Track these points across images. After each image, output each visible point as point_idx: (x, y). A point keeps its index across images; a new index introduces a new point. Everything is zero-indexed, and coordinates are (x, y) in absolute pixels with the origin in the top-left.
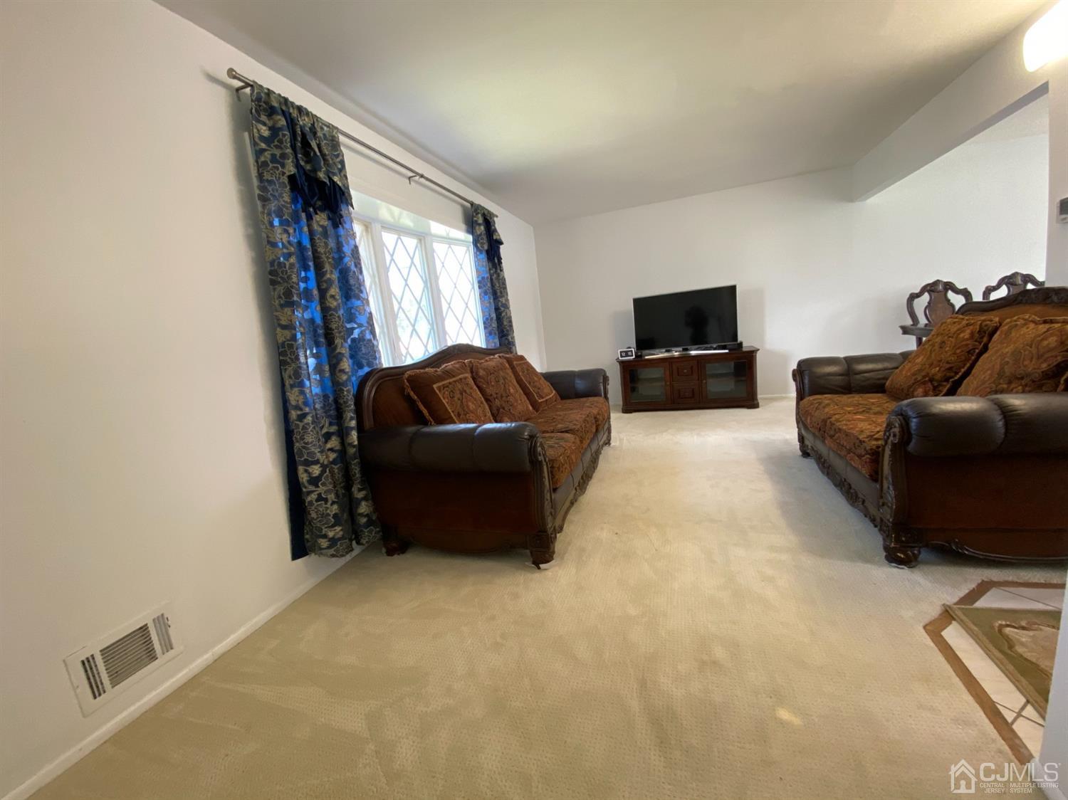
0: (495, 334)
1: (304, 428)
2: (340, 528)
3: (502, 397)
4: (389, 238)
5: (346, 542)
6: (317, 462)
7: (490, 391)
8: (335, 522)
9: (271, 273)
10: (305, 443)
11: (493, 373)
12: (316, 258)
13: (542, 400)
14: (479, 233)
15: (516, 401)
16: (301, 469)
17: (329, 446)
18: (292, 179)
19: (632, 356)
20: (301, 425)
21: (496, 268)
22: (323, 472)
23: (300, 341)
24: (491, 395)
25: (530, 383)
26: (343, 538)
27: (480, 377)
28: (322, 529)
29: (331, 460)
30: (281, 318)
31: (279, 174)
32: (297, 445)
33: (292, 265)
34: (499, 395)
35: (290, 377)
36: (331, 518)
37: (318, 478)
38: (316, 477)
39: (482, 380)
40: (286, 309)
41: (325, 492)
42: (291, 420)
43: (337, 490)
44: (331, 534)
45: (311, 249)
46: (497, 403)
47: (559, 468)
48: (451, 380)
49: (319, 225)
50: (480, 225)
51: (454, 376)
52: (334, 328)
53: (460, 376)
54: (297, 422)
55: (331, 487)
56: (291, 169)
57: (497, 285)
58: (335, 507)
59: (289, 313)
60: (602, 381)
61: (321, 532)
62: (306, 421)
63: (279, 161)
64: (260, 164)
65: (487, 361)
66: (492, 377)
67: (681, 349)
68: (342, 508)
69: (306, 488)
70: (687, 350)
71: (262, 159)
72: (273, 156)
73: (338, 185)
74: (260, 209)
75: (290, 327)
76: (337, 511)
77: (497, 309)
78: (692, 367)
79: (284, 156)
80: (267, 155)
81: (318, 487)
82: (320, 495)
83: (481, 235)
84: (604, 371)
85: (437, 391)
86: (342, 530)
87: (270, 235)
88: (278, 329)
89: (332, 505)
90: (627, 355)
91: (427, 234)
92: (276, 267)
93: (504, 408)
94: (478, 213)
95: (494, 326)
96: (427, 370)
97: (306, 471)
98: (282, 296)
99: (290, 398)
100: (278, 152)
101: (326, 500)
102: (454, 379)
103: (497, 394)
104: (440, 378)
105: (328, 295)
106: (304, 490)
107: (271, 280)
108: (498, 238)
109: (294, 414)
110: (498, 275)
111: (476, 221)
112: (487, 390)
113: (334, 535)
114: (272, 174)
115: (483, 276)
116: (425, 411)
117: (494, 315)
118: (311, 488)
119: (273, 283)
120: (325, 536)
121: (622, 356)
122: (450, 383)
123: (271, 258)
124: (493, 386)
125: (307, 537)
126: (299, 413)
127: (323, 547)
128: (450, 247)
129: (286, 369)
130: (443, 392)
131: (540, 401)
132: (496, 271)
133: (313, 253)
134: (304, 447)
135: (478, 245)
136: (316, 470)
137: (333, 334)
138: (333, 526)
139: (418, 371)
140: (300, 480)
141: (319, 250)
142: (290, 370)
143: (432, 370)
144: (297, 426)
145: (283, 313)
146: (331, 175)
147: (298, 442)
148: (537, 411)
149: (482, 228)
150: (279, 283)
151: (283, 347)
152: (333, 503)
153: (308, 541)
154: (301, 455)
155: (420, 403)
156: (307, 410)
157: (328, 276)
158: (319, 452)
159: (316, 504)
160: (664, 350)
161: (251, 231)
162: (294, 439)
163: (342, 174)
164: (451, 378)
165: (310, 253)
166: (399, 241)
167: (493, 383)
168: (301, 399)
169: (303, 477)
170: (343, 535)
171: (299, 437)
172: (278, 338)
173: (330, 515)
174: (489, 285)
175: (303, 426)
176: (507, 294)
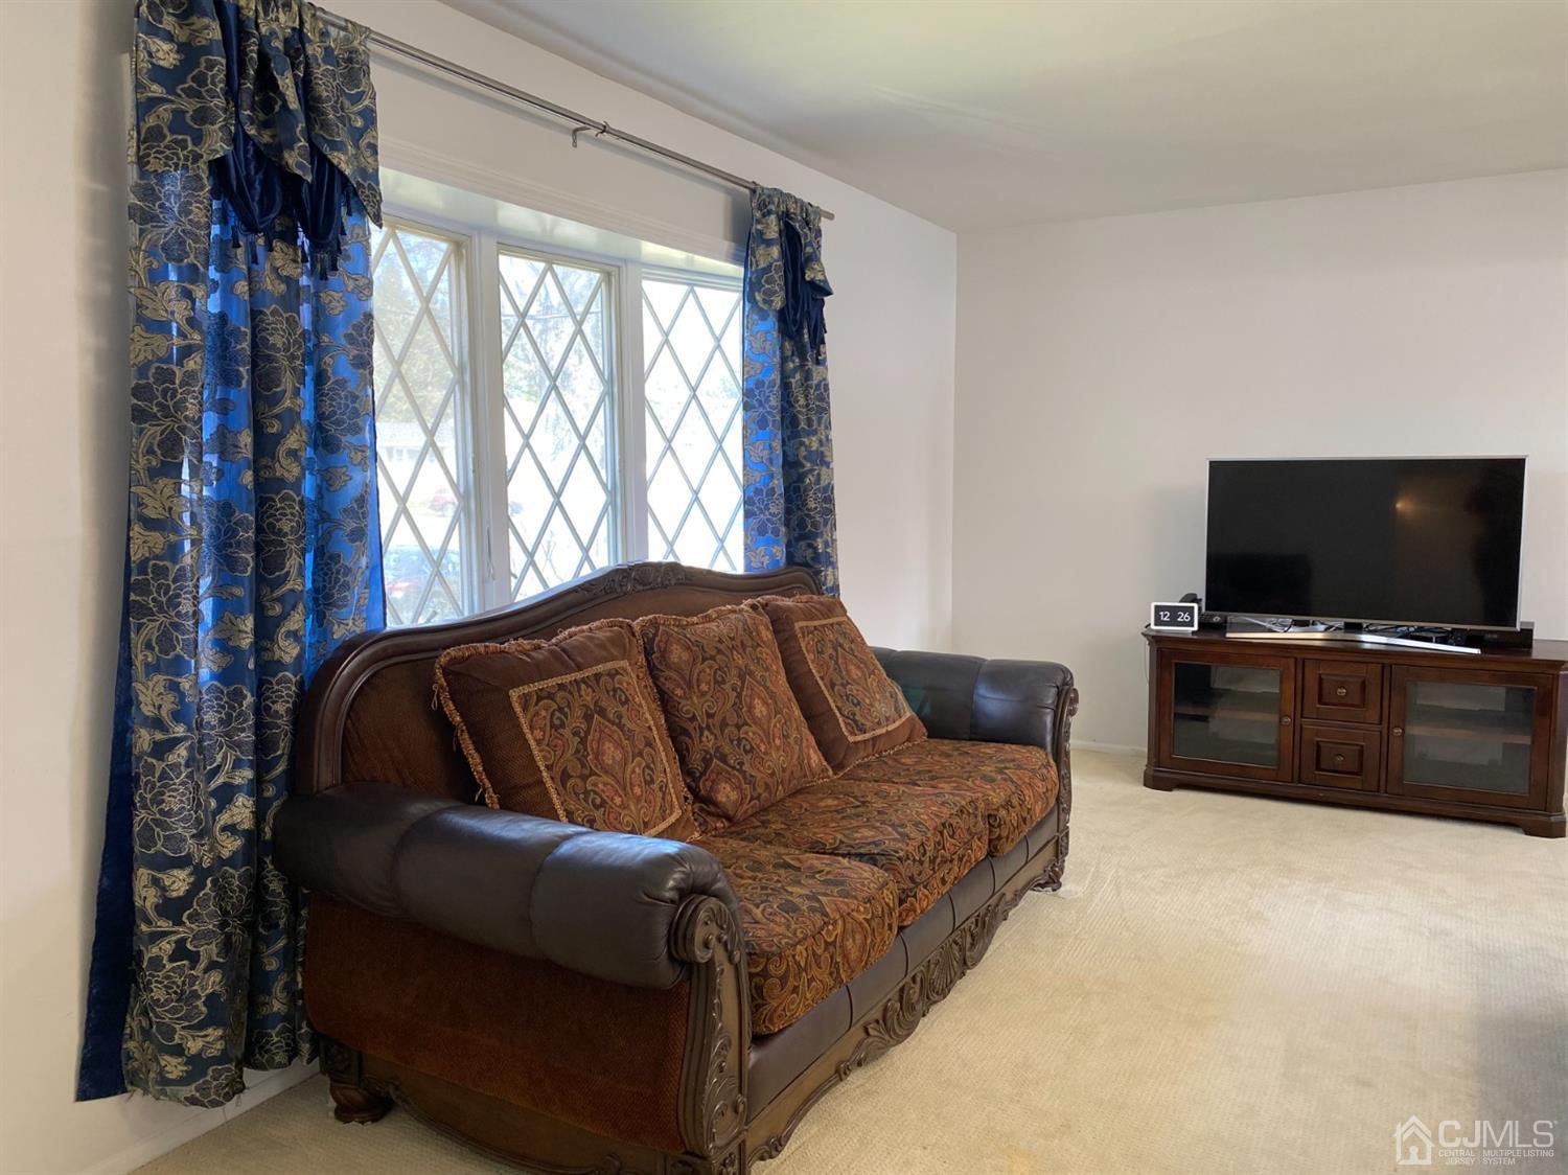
0: (776, 532)
1: (164, 776)
2: (220, 1032)
3: (724, 724)
4: (517, 272)
5: (229, 1070)
6: (182, 862)
7: (693, 705)
8: (209, 1015)
9: (137, 392)
10: (161, 812)
11: (713, 658)
12: (260, 355)
13: (860, 738)
14: (762, 265)
15: (768, 737)
16: (143, 875)
17: (224, 819)
18: (218, 167)
19: (1191, 624)
20: (159, 766)
21: (803, 359)
22: (196, 887)
23: (188, 560)
24: (693, 718)
25: (832, 686)
26: (223, 1058)
27: (669, 667)
28: (174, 1031)
29: (226, 854)
30: (147, 500)
31: (186, 159)
32: (141, 816)
33: (190, 377)
34: (717, 720)
35: (149, 646)
36: (199, 1003)
37: (185, 902)
38: (179, 898)
39: (673, 674)
40: (161, 483)
41: (194, 938)
42: (136, 751)
43: (229, 936)
44: (194, 1046)
45: (248, 338)
46: (708, 741)
47: (784, 979)
48: (567, 679)
49: (279, 276)
50: (769, 243)
51: (579, 668)
52: (286, 529)
53: (600, 668)
54: (150, 760)
55: (211, 925)
56: (217, 145)
57: (802, 401)
58: (215, 977)
59: (168, 491)
60: (1050, 700)
61: (173, 1039)
62: (172, 758)
63: (191, 127)
64: (143, 131)
65: (709, 619)
66: (707, 668)
67: (1339, 623)
68: (232, 985)
69: (149, 922)
70: (1358, 628)
71: (151, 121)
72: (179, 114)
73: (341, 173)
74: (134, 240)
75: (165, 524)
76: (217, 988)
77: (791, 465)
78: (1363, 685)
79: (203, 116)
80: (164, 112)
81: (181, 923)
82: (181, 943)
83: (768, 269)
84: (1065, 671)
85: (518, 709)
86: (222, 1037)
87: (146, 302)
88: (137, 528)
89: (206, 971)
90: (1173, 622)
91: (625, 261)
92: (151, 380)
93: (724, 759)
94: (769, 213)
95: (773, 510)
96: (510, 645)
97: (156, 882)
98: (156, 448)
99: (142, 698)
100: (190, 106)
101: (194, 958)
102: (578, 675)
103: (710, 716)
104: (540, 671)
105: (282, 451)
106: (144, 928)
107: (135, 408)
108: (819, 277)
109: (144, 739)
110: (808, 376)
111: (761, 233)
112: (683, 702)
113: (202, 1050)
114: (167, 158)
115: (760, 377)
116: (475, 760)
117: (778, 483)
118: (164, 925)
119: (139, 415)
120: (178, 1051)
121: (1158, 622)
122: (561, 687)
123: (141, 358)
124: (703, 694)
125: (131, 1045)
126: (159, 736)
127: (169, 1076)
128: (692, 291)
129: (140, 627)
130: (532, 710)
131: (851, 739)
132: (802, 366)
133: (254, 345)
134: (158, 823)
135: (758, 297)
136: (179, 882)
137: (282, 544)
138: (202, 1026)
139: (480, 646)
140: (138, 903)
141: (272, 340)
142: (151, 629)
143: (526, 643)
144: (151, 769)
145: (155, 492)
146: (326, 149)
147: (145, 807)
148: (837, 768)
149: (775, 251)
150: (155, 416)
151: (142, 569)
152: (212, 966)
153: (129, 1058)
154: (150, 841)
155: (466, 736)
156: (180, 730)
157: (287, 403)
158: (193, 836)
159: (169, 966)
160: (1289, 620)
161: (105, 289)
162: (137, 799)
163: (363, 143)
164: (570, 671)
165: (246, 345)
166: (549, 277)
167: (704, 687)
168: (168, 704)
169: (145, 895)
170: (224, 1051)
171: (149, 796)
172: (133, 548)
173: (199, 997)
174: (774, 401)
175: (164, 771)
176: (828, 426)
